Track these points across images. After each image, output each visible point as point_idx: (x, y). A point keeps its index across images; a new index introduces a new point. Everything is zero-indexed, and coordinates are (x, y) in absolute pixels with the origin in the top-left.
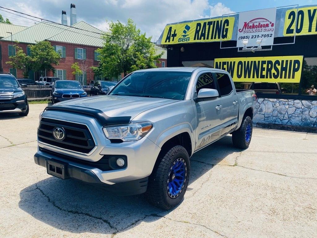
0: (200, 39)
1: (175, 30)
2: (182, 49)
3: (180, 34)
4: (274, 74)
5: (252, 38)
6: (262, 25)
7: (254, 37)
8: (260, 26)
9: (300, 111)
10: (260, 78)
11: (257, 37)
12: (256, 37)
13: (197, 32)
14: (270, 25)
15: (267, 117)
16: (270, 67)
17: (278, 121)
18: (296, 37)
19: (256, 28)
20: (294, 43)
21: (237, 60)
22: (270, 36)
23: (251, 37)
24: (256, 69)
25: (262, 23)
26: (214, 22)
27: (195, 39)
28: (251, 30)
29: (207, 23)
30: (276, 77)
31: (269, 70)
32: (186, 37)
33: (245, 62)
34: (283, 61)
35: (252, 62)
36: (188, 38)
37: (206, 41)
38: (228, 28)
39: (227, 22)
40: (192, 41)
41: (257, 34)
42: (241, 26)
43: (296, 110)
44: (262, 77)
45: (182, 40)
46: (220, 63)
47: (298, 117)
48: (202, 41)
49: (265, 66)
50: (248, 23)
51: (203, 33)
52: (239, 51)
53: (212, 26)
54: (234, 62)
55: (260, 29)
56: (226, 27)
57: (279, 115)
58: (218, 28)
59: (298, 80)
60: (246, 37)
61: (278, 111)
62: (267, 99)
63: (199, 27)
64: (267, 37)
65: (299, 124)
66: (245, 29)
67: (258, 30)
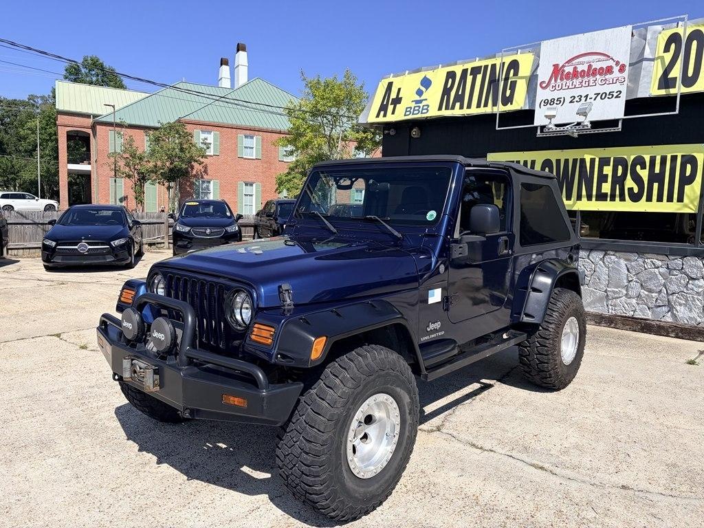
0: (453, 108)
1: (399, 90)
2: (415, 133)
3: (408, 98)
4: (631, 190)
5: (571, 102)
6: (595, 69)
7: (577, 99)
8: (592, 72)
10: (596, 200)
11: (583, 99)
12: (580, 99)
13: (446, 92)
14: (616, 69)
15: (613, 298)
16: (620, 173)
17: (641, 310)
18: (683, 96)
20: (677, 112)
21: (539, 156)
22: (617, 97)
23: (568, 100)
24: (586, 178)
26: (486, 67)
27: (440, 109)
28: (569, 83)
29: (469, 72)
30: (635, 198)
31: (618, 181)
32: (421, 105)
34: (653, 160)
35: (575, 161)
36: (426, 107)
37: (466, 112)
38: (516, 81)
39: (514, 65)
40: (433, 112)
41: (583, 92)
42: (544, 74)
44: (601, 197)
45: (412, 111)
47: (694, 301)
48: (457, 112)
49: (608, 170)
50: (563, 66)
51: (460, 93)
52: (539, 134)
53: (479, 77)
54: (533, 162)
55: (592, 79)
56: (512, 78)
57: (644, 293)
58: (494, 82)
59: (694, 205)
60: (557, 101)
61: (641, 285)
62: (612, 253)
63: (450, 80)
64: (608, 98)
65: (696, 320)
66: (556, 81)
67: (587, 83)
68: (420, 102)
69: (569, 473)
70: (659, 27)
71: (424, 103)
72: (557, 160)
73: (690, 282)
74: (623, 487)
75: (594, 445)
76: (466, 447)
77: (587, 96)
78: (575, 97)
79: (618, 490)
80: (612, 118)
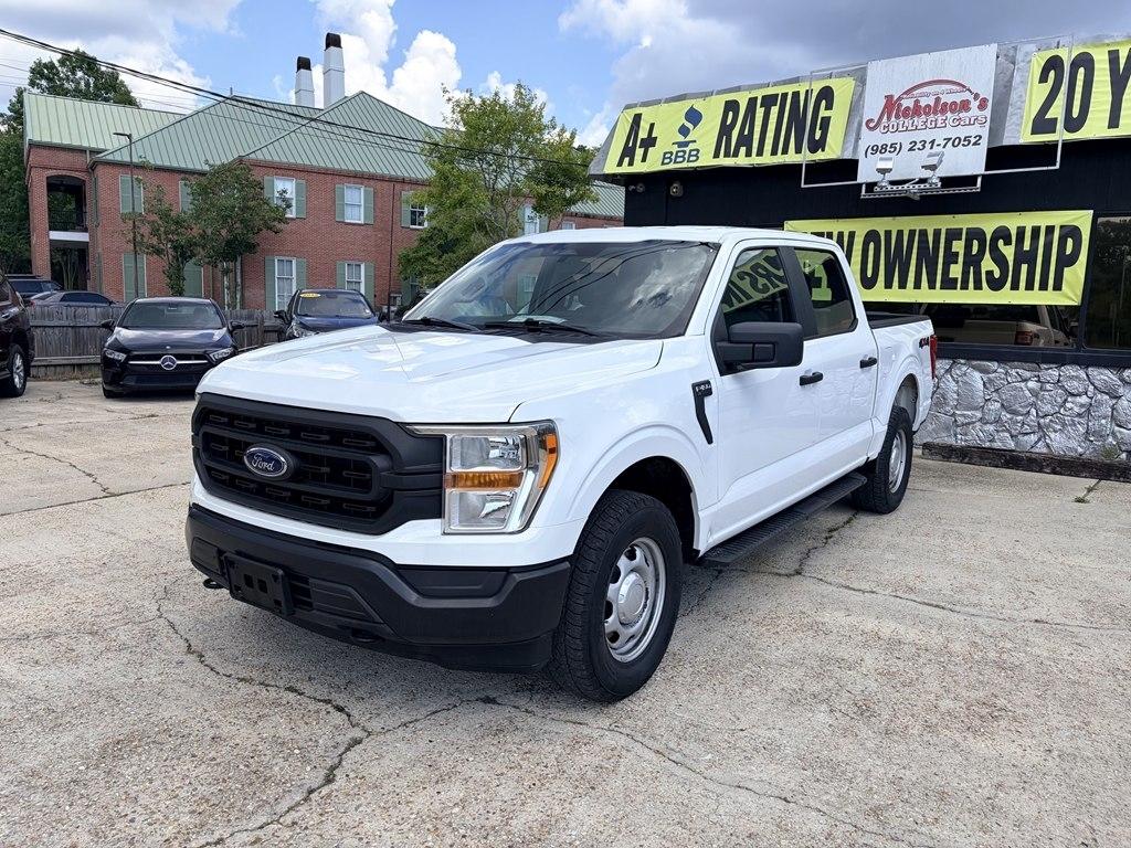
0: (736, 154)
1: (652, 125)
2: (675, 189)
3: (667, 139)
4: (990, 273)
5: (910, 150)
6: (945, 104)
7: (919, 146)
8: (941, 108)
9: (1082, 406)
10: (941, 288)
11: (928, 146)
12: (923, 146)
13: (725, 130)
14: (974, 104)
15: (964, 425)
16: (974, 252)
17: (1001, 440)
18: (1067, 145)
19: (927, 114)
20: (1057, 167)
21: (860, 227)
22: (975, 144)
23: (906, 146)
24: (926, 256)
25: (946, 99)
26: (785, 96)
27: (716, 155)
28: (908, 122)
29: (759, 102)
30: (996, 285)
31: (972, 261)
32: (687, 149)
33: (887, 233)
34: (1021, 230)
35: (912, 233)
36: (695, 153)
37: (755, 160)
38: (829, 118)
39: (827, 95)
40: (706, 160)
41: (927, 135)
42: (873, 107)
43: (1066, 400)
44: (949, 284)
45: (673, 157)
47: (1075, 425)
48: (742, 160)
49: (958, 246)
50: (900, 98)
51: (746, 133)
52: (864, 195)
53: (775, 110)
54: (852, 235)
55: (940, 118)
56: (823, 113)
57: (1006, 416)
58: (797, 119)
59: (1076, 295)
60: (891, 147)
61: (1002, 405)
62: (962, 361)
63: (731, 114)
64: (964, 144)
65: (1076, 451)
66: (889, 119)
67: (933, 123)
68: (686, 144)
69: (970, 610)
70: (1033, 47)
71: (691, 146)
72: (886, 231)
73: (1069, 399)
74: (1036, 621)
75: (990, 584)
76: (840, 590)
77: (933, 142)
78: (916, 143)
79: (1032, 624)
80: (969, 173)
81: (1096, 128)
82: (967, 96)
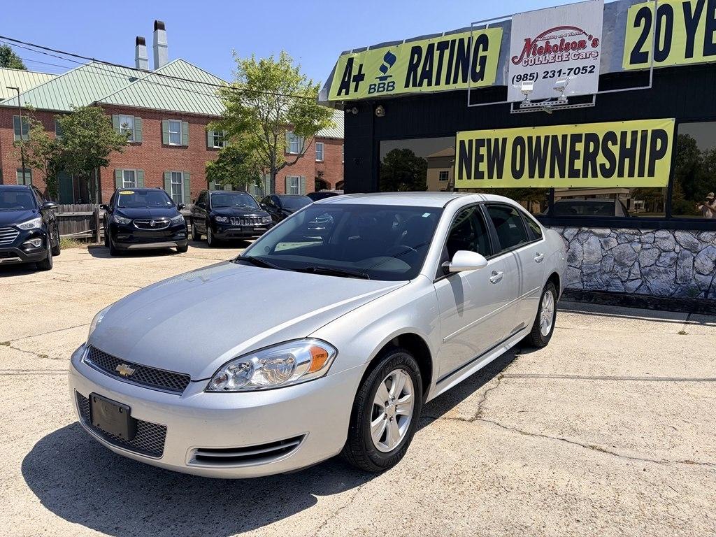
0: (421, 85)
1: (361, 66)
2: (379, 111)
3: (372, 75)
4: (603, 166)
5: (544, 77)
6: (568, 44)
7: (550, 74)
8: (564, 47)
9: (671, 259)
10: (569, 177)
11: (557, 74)
12: (553, 74)
13: (412, 68)
14: (589, 43)
15: (588, 275)
16: (591, 150)
17: (615, 285)
18: (656, 70)
20: (650, 86)
21: (511, 134)
22: (590, 72)
23: (541, 75)
24: (558, 155)
25: (569, 40)
26: (454, 42)
27: (407, 85)
28: (542, 58)
29: (436, 46)
30: (607, 174)
31: (590, 157)
32: (386, 82)
33: (530, 139)
34: (624, 134)
35: (547, 138)
36: (392, 84)
37: (434, 88)
38: (486, 56)
39: (483, 40)
40: (400, 89)
41: (556, 67)
42: (516, 48)
43: (660, 255)
44: (574, 174)
45: (376, 88)
46: (471, 142)
47: (667, 273)
48: (425, 89)
49: (580, 147)
50: (535, 41)
51: (427, 69)
52: (512, 111)
53: (447, 52)
54: (505, 140)
55: (564, 53)
56: (481, 53)
57: (618, 268)
58: (463, 58)
59: (664, 179)
60: (530, 76)
61: (615, 260)
62: (585, 229)
63: (416, 56)
64: (582, 73)
65: (669, 291)
66: (528, 56)
67: (560, 58)
68: (385, 78)
69: (629, 452)
71: (389, 80)
73: (662, 254)
74: (687, 462)
75: (638, 421)
76: (514, 434)
77: (560, 71)
78: (548, 72)
80: (587, 93)
81: (676, 58)
82: (584, 37)
